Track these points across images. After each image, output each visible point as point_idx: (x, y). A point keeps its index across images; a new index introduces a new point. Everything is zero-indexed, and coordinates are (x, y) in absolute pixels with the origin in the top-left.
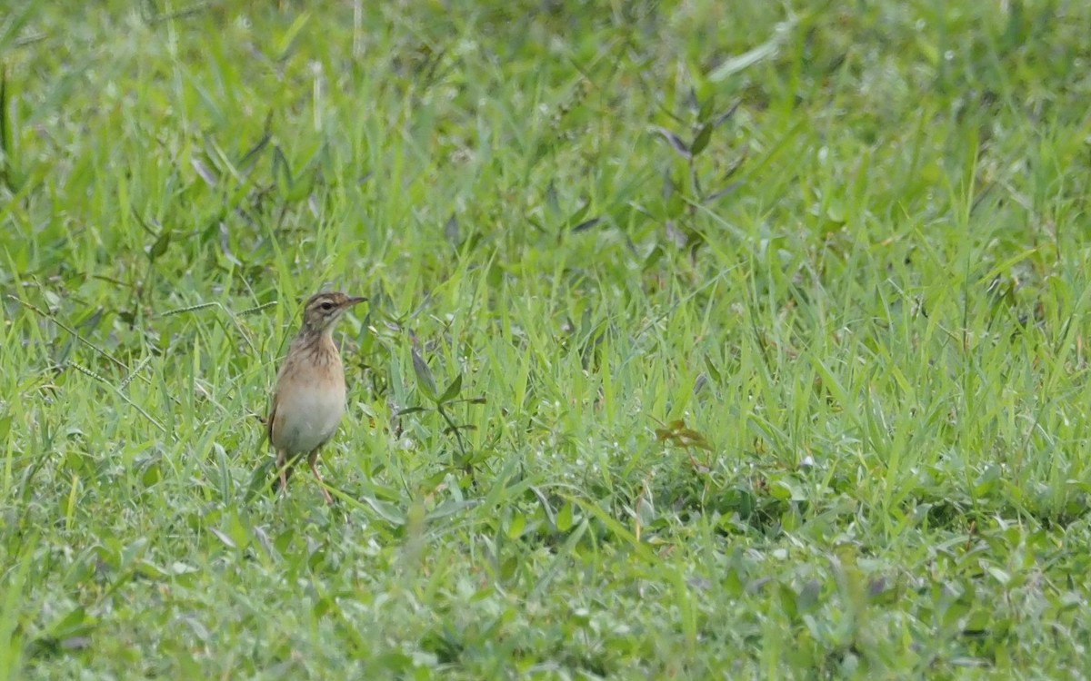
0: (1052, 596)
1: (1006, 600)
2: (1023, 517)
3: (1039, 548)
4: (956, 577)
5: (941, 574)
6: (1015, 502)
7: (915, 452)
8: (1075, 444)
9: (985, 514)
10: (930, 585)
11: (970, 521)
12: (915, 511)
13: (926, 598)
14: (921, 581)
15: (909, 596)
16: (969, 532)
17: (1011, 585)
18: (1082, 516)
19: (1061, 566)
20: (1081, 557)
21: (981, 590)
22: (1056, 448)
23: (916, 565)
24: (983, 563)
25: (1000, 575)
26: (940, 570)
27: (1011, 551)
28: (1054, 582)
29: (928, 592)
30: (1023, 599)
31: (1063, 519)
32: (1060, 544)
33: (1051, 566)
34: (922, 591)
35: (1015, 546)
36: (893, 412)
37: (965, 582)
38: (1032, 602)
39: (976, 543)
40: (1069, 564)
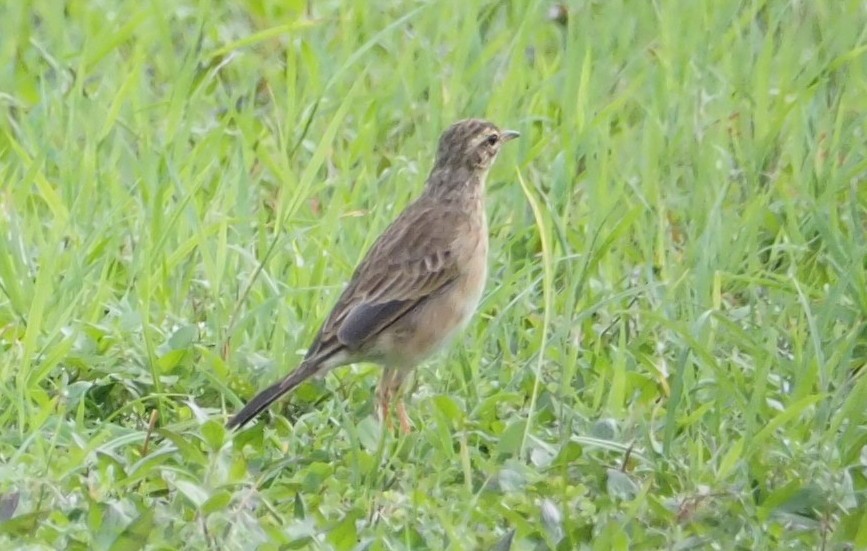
0: (271, 525)
1: (201, 532)
2: (229, 404)
3: (254, 452)
4: (125, 494)
5: (104, 489)
6: (219, 382)
7: (68, 303)
8: (311, 294)
9: (172, 398)
10: (86, 506)
11: (149, 410)
12: (66, 393)
13: (80, 526)
14: (73, 499)
15: (54, 522)
16: (147, 426)
17: (209, 507)
18: (318, 405)
19: (285, 480)
20: (317, 467)
21: (162, 514)
22: (282, 301)
23: (64, 475)
24: (167, 472)
25: (196, 494)
26: (102, 484)
27: (210, 456)
28: (276, 504)
29: (82, 516)
30: (227, 529)
31: (291, 408)
32: (285, 445)
33: (271, 480)
34: (74, 515)
35: (217, 449)
36: (35, 240)
37: (139, 502)
38: (240, 535)
39: (158, 442)
40: (298, 478)
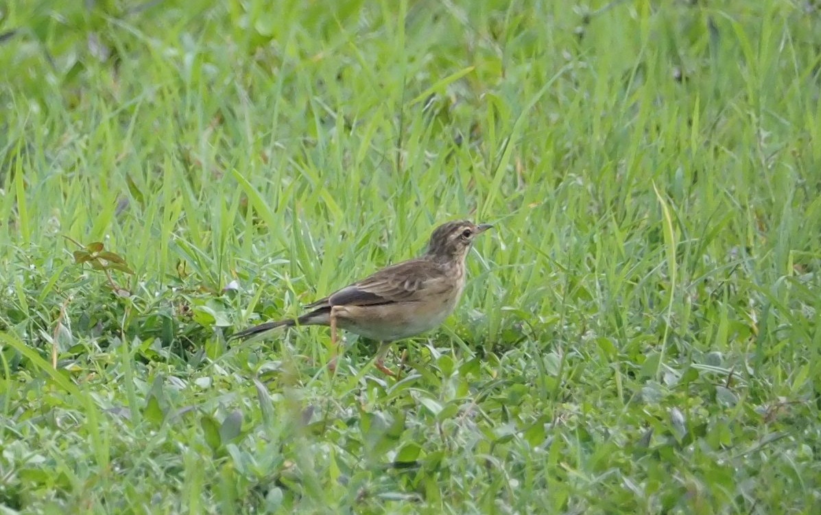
0: (486, 427)
1: (438, 432)
2: (456, 345)
3: (473, 377)
4: (386, 408)
5: (371, 404)
6: (450, 330)
7: (345, 277)
8: (510, 269)
9: (417, 341)
10: (359, 416)
11: (401, 349)
12: (344, 338)
13: (355, 430)
14: (350, 411)
15: (337, 427)
16: (400, 360)
17: (443, 415)
18: (517, 345)
19: (495, 396)
20: (517, 387)
21: (412, 421)
22: (491, 274)
23: (344, 395)
24: (415, 392)
25: (433, 406)
26: (370, 400)
27: (444, 381)
28: (489, 413)
29: (357, 423)
30: (456, 431)
31: (499, 347)
32: (495, 373)
33: (485, 396)
34: (351, 422)
35: (448, 375)
36: (322, 234)
37: (395, 413)
38: (465, 434)
39: (407, 372)
40: (504, 395)
